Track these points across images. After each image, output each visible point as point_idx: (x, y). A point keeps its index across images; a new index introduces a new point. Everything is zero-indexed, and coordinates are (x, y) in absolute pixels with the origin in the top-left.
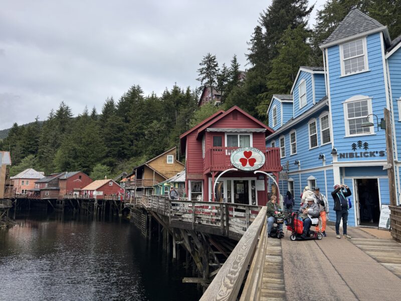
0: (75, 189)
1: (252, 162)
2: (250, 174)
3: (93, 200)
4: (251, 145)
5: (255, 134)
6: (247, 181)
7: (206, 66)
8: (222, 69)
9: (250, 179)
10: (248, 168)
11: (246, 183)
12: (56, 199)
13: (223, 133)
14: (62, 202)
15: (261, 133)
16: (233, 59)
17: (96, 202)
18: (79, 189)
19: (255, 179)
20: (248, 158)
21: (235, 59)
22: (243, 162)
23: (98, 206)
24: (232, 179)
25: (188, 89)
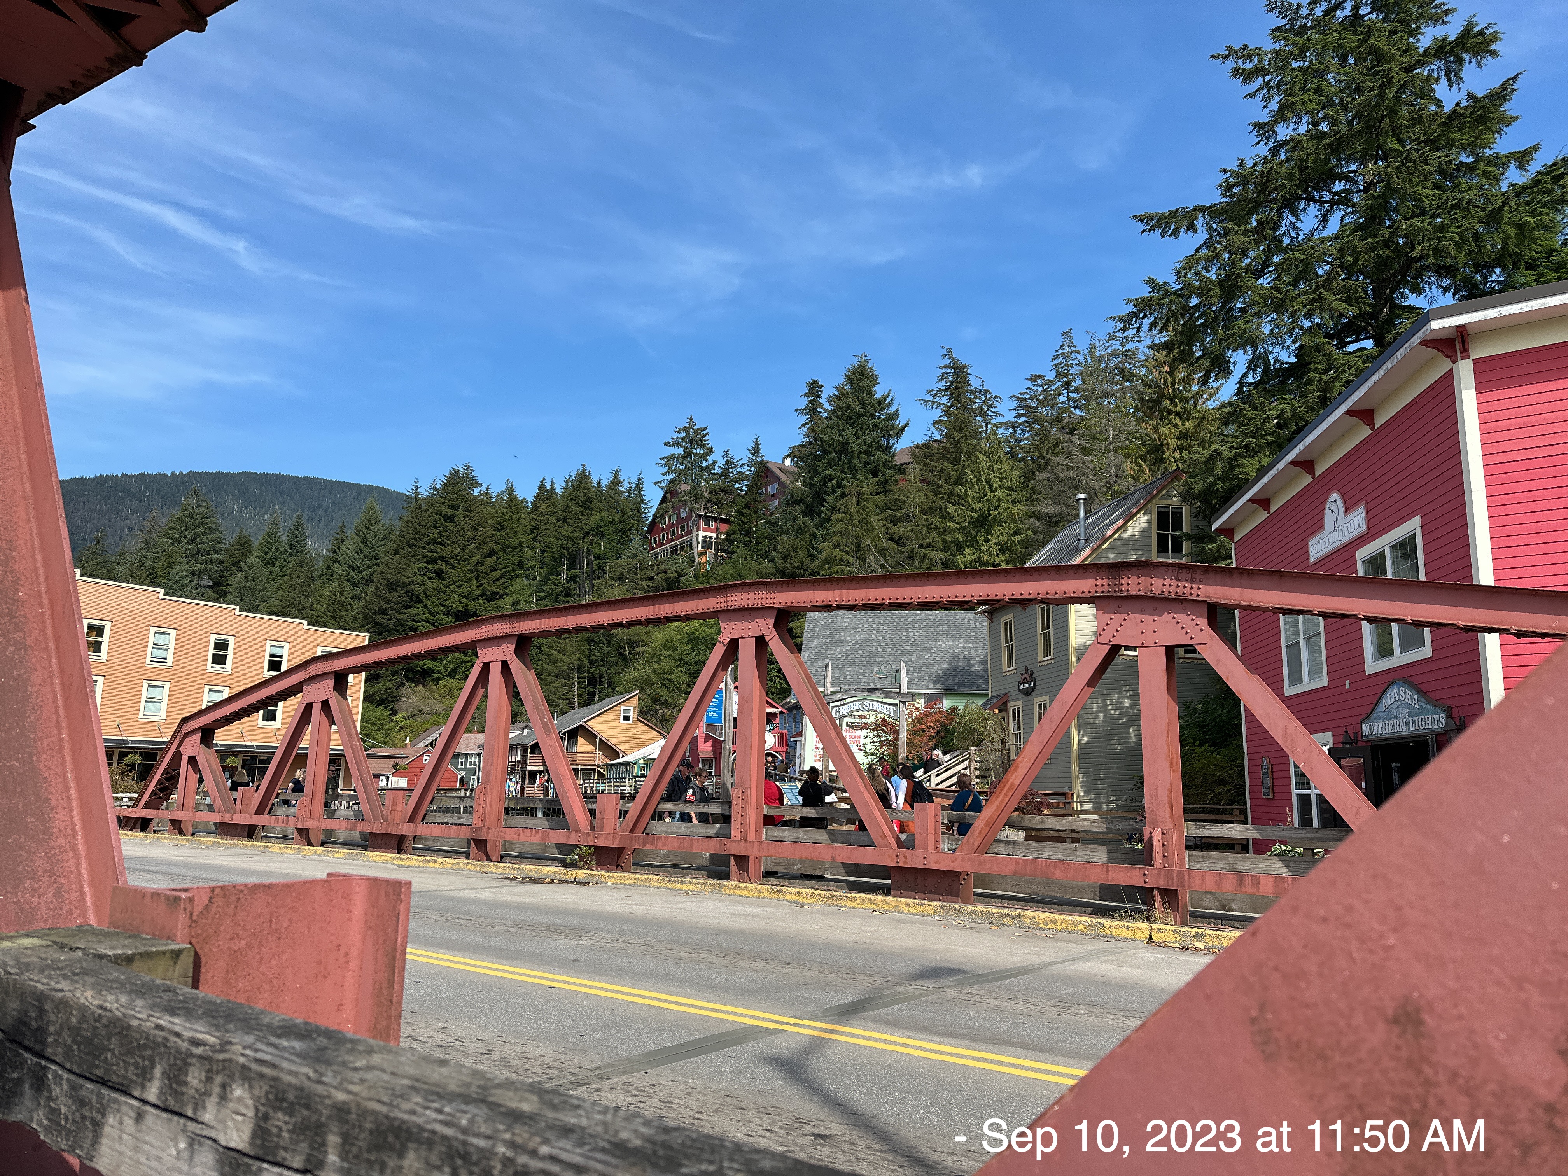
7: (680, 451)
8: (722, 462)
15: (774, 713)
16: (753, 445)
21: (757, 443)
25: (616, 477)
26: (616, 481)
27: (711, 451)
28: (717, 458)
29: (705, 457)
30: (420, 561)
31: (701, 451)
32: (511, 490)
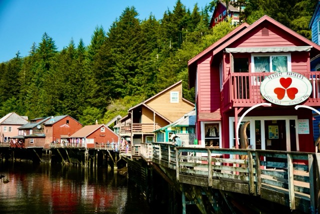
0: (62, 136)
3: (83, 150)
4: (290, 70)
5: (294, 54)
6: (284, 121)
12: (42, 148)
13: (248, 55)
14: (48, 151)
15: (303, 53)
17: (87, 152)
18: (67, 136)
19: (295, 118)
22: (279, 93)
23: (89, 157)
25: (196, 6)
26: (196, 9)
30: (115, 47)
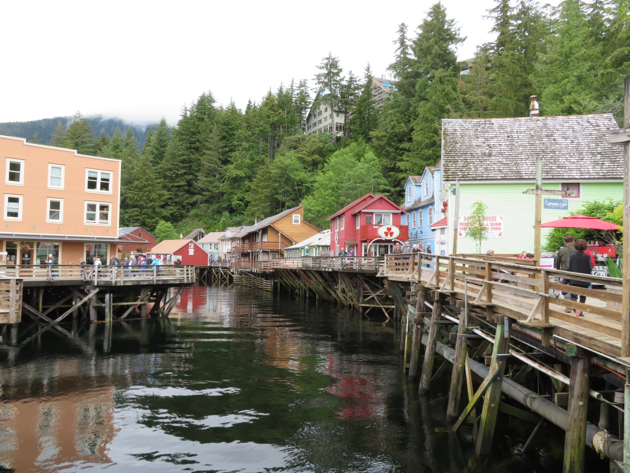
1: (392, 234)
2: (390, 241)
4: (391, 223)
5: (394, 214)
6: (388, 246)
7: (324, 71)
9: (389, 244)
10: (389, 238)
11: (386, 247)
13: (372, 213)
15: (397, 213)
19: (392, 244)
20: (389, 232)
22: (386, 234)
24: (378, 244)
27: (341, 70)
28: (345, 76)
29: (337, 74)
31: (335, 71)
32: (233, 105)
